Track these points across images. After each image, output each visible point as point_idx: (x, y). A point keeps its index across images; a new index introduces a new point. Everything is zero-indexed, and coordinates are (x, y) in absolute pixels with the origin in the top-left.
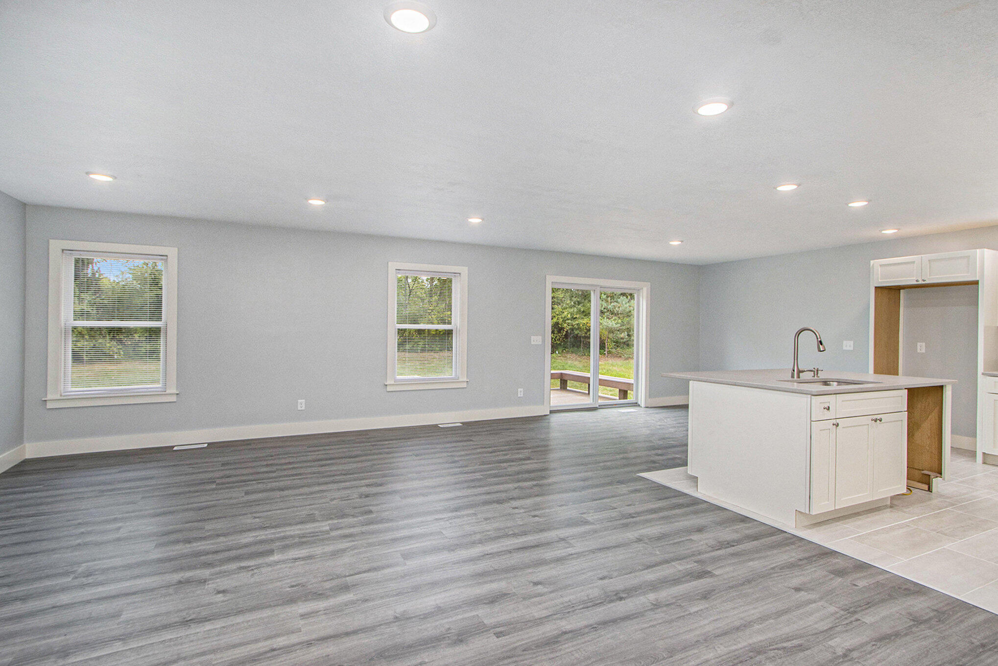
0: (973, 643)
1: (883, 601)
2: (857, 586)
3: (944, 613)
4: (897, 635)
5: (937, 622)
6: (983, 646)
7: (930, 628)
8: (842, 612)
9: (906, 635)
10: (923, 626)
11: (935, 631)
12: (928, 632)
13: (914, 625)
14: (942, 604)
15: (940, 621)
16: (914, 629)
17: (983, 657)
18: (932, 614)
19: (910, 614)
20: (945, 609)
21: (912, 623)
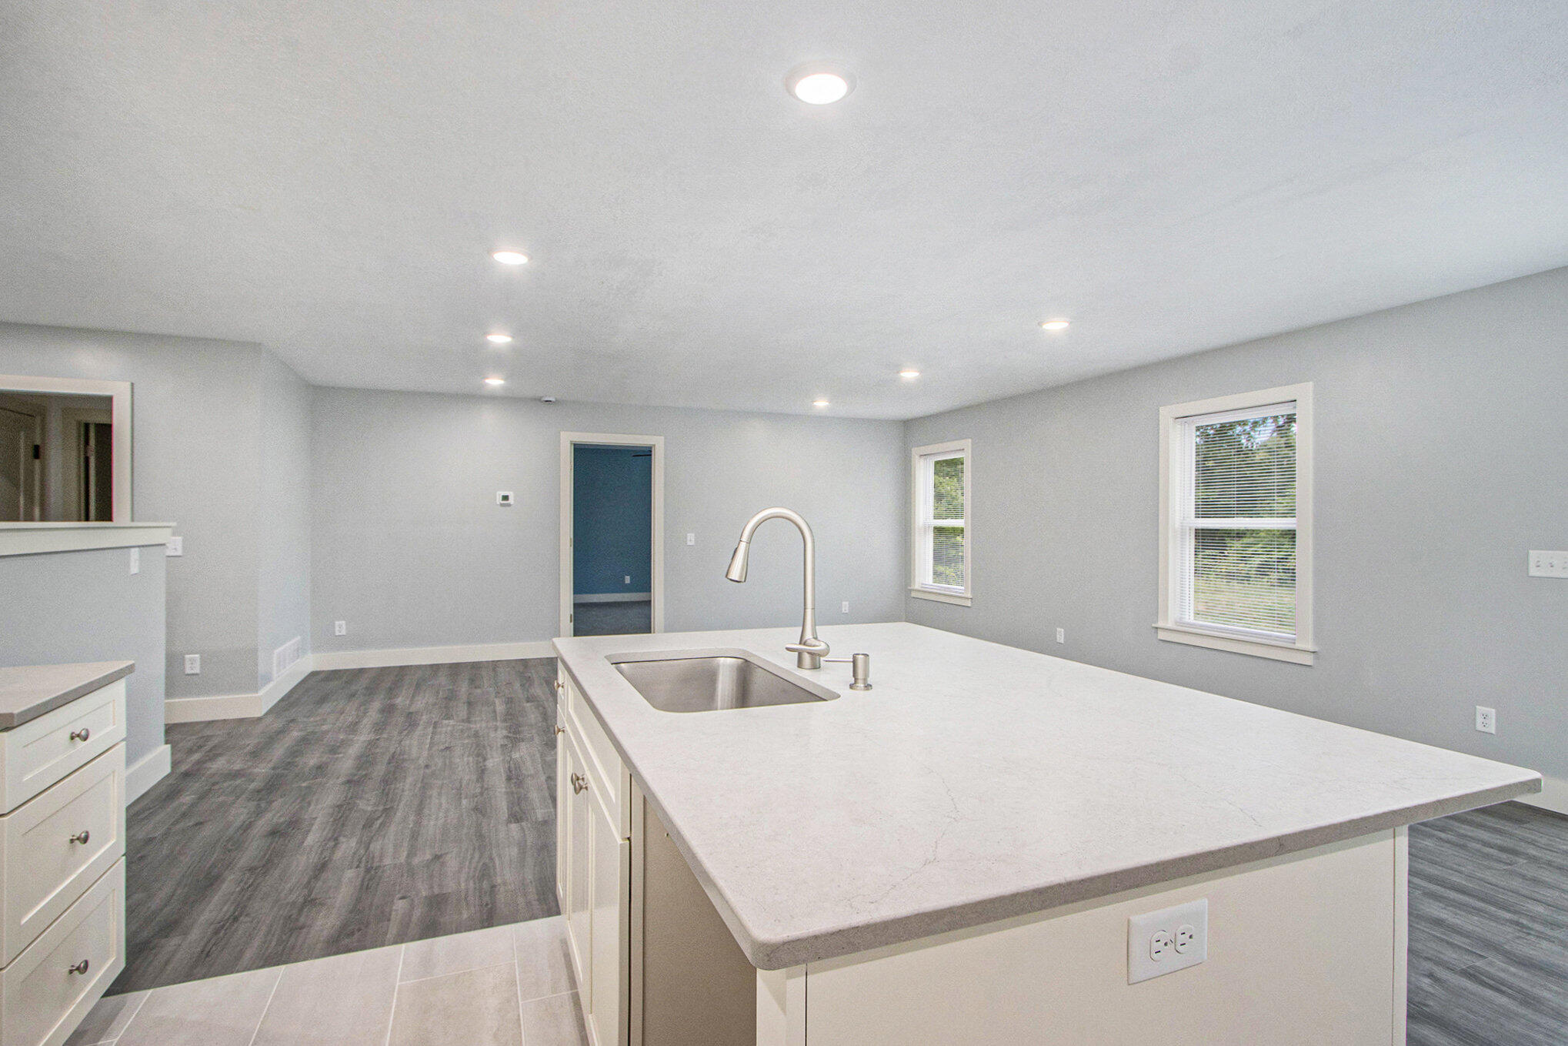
0: (246, 915)
1: (358, 900)
2: (401, 899)
3: (292, 930)
4: (316, 877)
5: (291, 915)
6: (236, 919)
7: (294, 903)
8: (375, 865)
9: (309, 882)
10: (301, 900)
11: (288, 903)
12: (292, 898)
13: (309, 896)
14: (299, 943)
15: (290, 917)
16: (306, 891)
17: (232, 909)
18: (302, 919)
19: (322, 905)
20: (292, 940)
21: (313, 896)
